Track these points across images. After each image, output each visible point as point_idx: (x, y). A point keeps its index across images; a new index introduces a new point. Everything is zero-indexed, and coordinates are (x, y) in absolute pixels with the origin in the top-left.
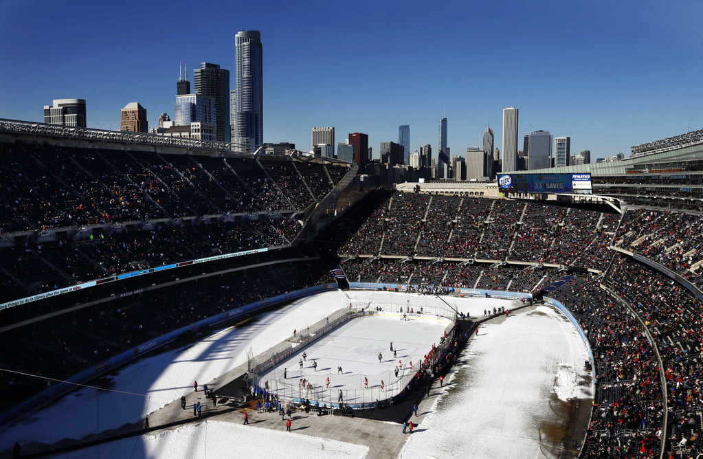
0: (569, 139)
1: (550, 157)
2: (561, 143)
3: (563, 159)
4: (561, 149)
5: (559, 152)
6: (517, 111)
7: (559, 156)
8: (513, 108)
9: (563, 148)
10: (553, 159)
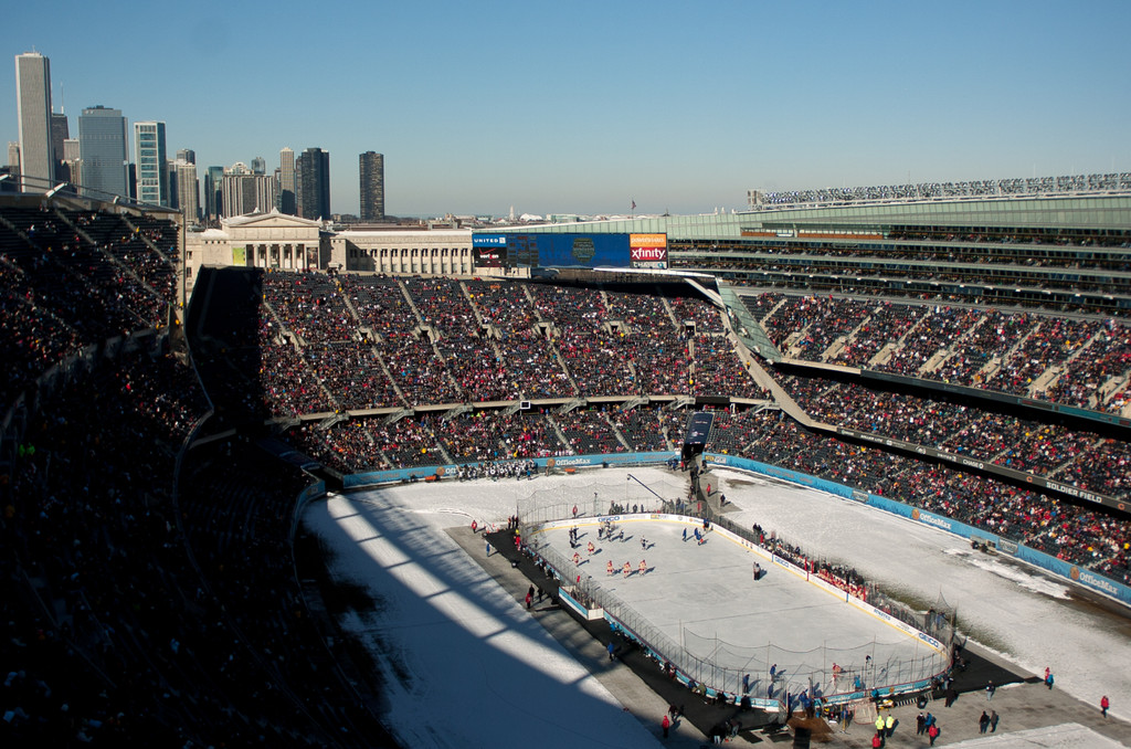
0: (161, 127)
1: (125, 163)
2: (145, 136)
3: (153, 168)
4: (146, 146)
5: (143, 153)
6: (46, 61)
7: (144, 161)
8: (37, 55)
9: (152, 146)
10: (132, 167)
